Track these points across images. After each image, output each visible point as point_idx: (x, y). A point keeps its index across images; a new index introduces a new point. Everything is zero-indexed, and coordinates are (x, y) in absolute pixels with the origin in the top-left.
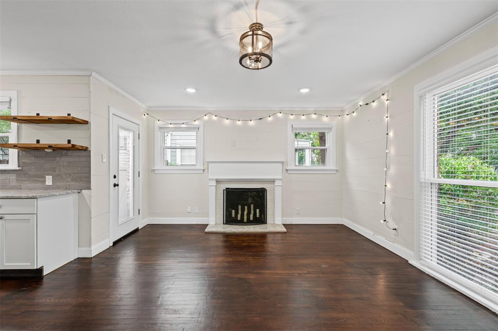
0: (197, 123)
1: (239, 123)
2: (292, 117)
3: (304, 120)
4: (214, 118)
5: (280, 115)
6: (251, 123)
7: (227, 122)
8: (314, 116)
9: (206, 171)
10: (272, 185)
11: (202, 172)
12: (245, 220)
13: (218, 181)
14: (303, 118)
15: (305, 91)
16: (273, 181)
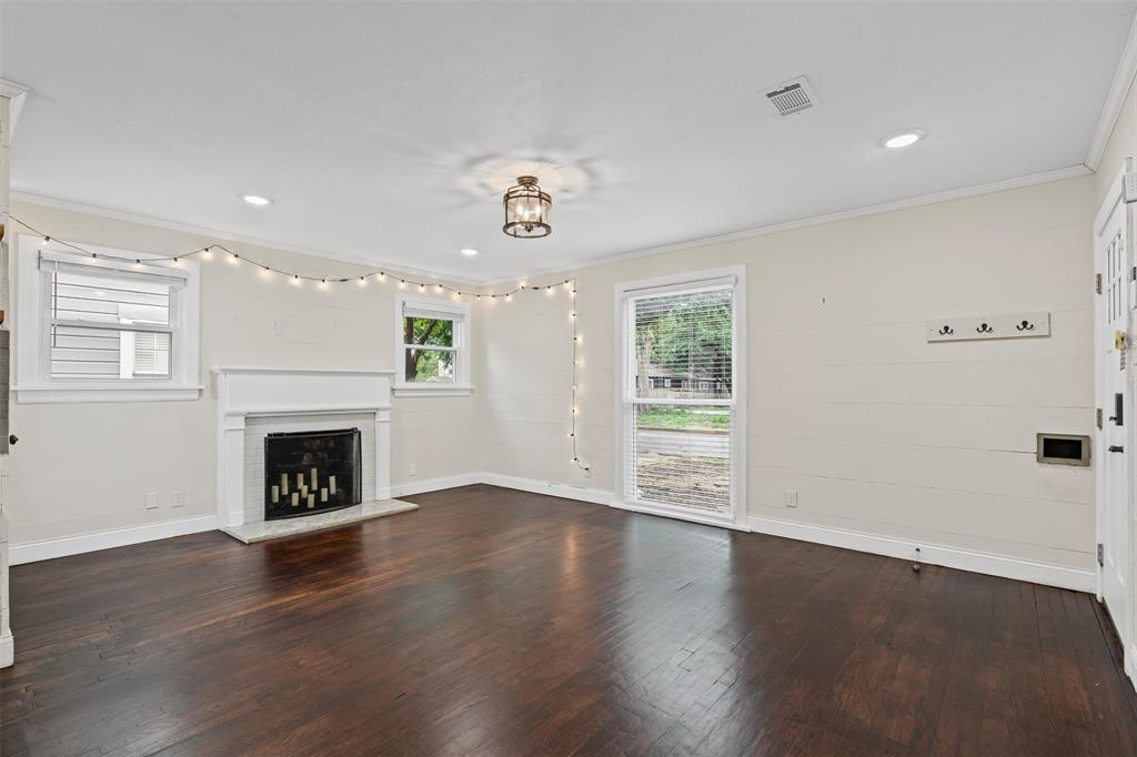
0: (180, 264)
1: (295, 282)
2: (402, 286)
3: (421, 295)
4: (232, 260)
5: (381, 278)
6: (323, 286)
7: (265, 275)
8: (439, 290)
9: (207, 393)
10: (372, 421)
11: (196, 396)
12: (311, 503)
13: (250, 419)
14: (422, 289)
15: (469, 252)
16: (373, 413)
